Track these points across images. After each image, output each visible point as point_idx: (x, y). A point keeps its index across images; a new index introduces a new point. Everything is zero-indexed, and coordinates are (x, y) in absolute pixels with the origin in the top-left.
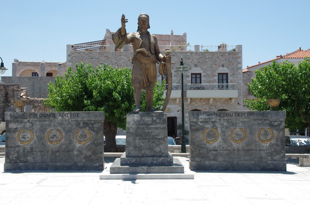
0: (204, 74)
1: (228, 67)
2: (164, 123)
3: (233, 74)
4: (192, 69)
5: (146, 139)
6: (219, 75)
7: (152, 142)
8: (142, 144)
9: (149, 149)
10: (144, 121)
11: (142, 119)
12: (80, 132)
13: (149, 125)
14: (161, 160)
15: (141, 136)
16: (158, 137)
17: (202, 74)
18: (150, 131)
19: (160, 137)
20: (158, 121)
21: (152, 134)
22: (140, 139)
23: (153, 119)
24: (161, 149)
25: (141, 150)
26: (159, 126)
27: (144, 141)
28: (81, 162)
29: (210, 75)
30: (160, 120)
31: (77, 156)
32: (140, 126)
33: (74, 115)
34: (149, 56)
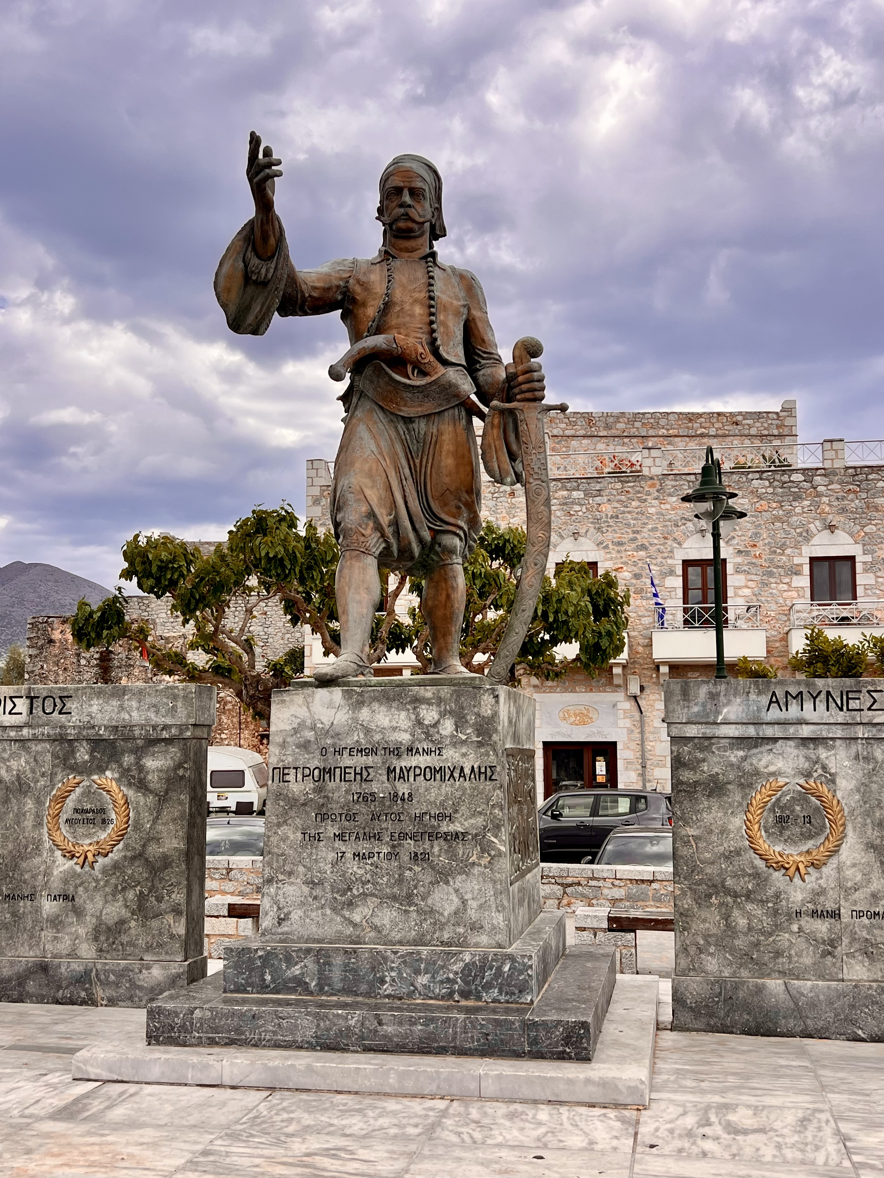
0: (868, 558)
2: (480, 744)
4: (815, 541)
5: (378, 837)
7: (415, 857)
8: (354, 868)
9: (394, 898)
10: (368, 731)
11: (355, 720)
12: (73, 796)
13: (396, 751)
14: (458, 967)
15: (351, 817)
16: (445, 827)
17: (858, 559)
18: (403, 788)
19: (457, 827)
20: (448, 727)
21: (416, 810)
22: (340, 837)
23: (419, 722)
24: (464, 902)
25: (350, 904)
26: (451, 757)
27: (364, 847)
28: (73, 955)
30: (460, 723)
31: (56, 923)
32: (347, 761)
33: (49, 703)
34: (424, 373)
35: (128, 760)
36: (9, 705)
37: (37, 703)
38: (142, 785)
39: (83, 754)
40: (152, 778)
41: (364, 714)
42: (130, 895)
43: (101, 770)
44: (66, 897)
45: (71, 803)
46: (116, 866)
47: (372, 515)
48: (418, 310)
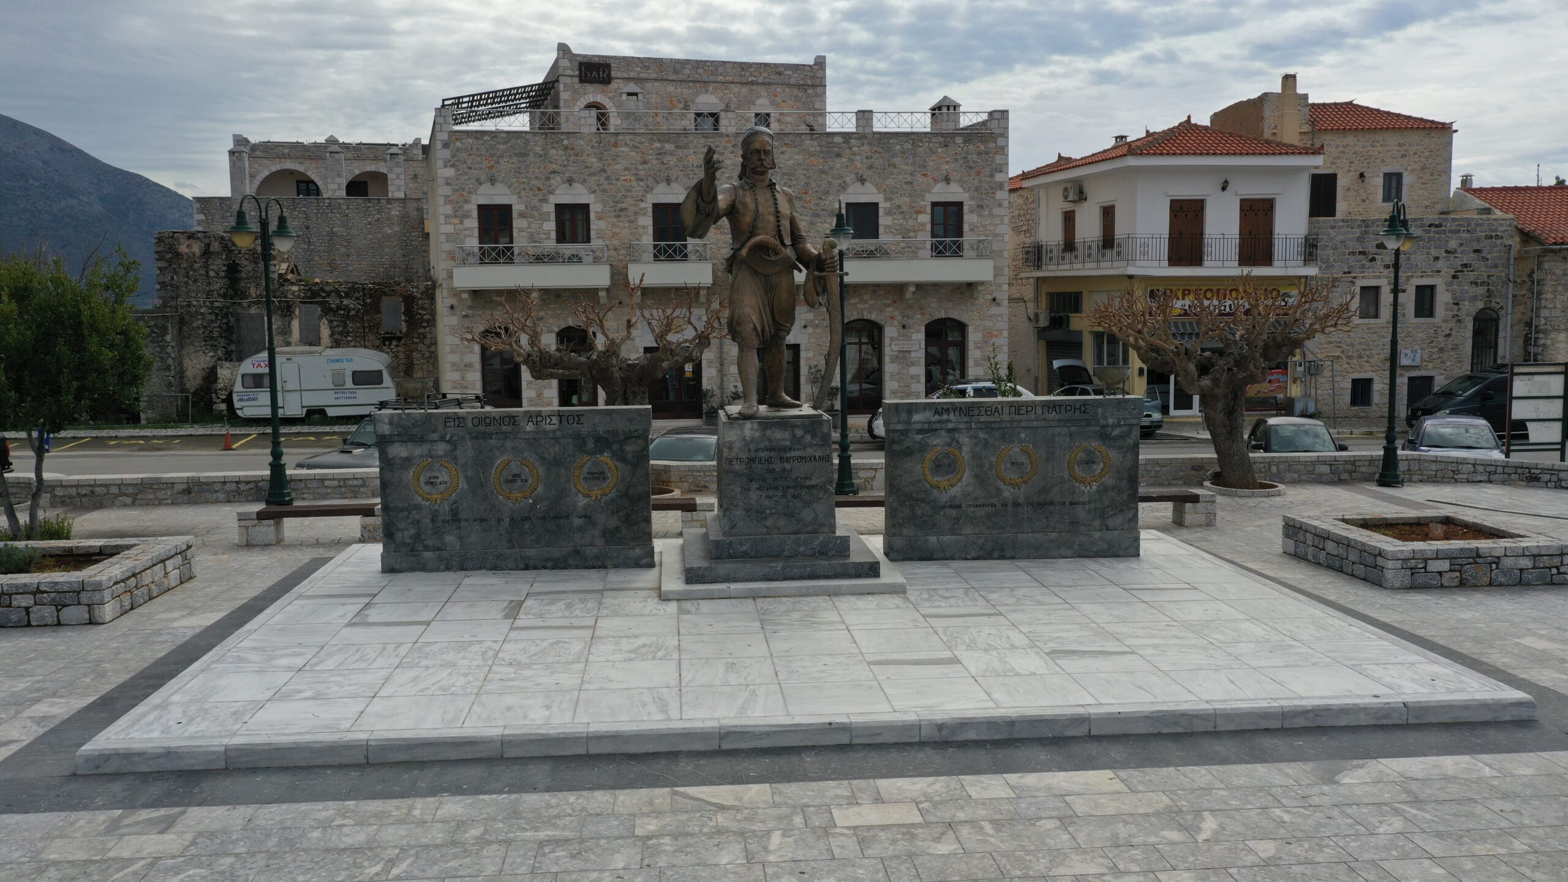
0: (888, 205)
1: (962, 183)
2: (823, 446)
3: (980, 207)
4: (850, 190)
5: (776, 488)
6: (936, 209)
7: (794, 497)
8: (766, 502)
9: (785, 515)
10: (770, 440)
11: (764, 435)
12: (587, 466)
13: (784, 449)
14: (818, 542)
15: (764, 480)
16: (808, 483)
17: (880, 205)
18: (787, 466)
19: (812, 483)
20: (808, 438)
21: (794, 476)
22: (759, 489)
23: (794, 436)
24: (817, 515)
25: (765, 519)
26: (810, 451)
27: (771, 493)
28: (592, 545)
29: (905, 208)
30: (814, 435)
31: (581, 529)
32: (761, 454)
33: (571, 418)
34: (776, 254)
35: (615, 447)
36: (548, 420)
37: (565, 419)
38: (624, 460)
39: (590, 445)
40: (629, 456)
41: (768, 433)
42: (621, 514)
43: (601, 452)
44: (586, 517)
45: (585, 469)
46: (612, 500)
47: (755, 328)
48: (772, 218)
